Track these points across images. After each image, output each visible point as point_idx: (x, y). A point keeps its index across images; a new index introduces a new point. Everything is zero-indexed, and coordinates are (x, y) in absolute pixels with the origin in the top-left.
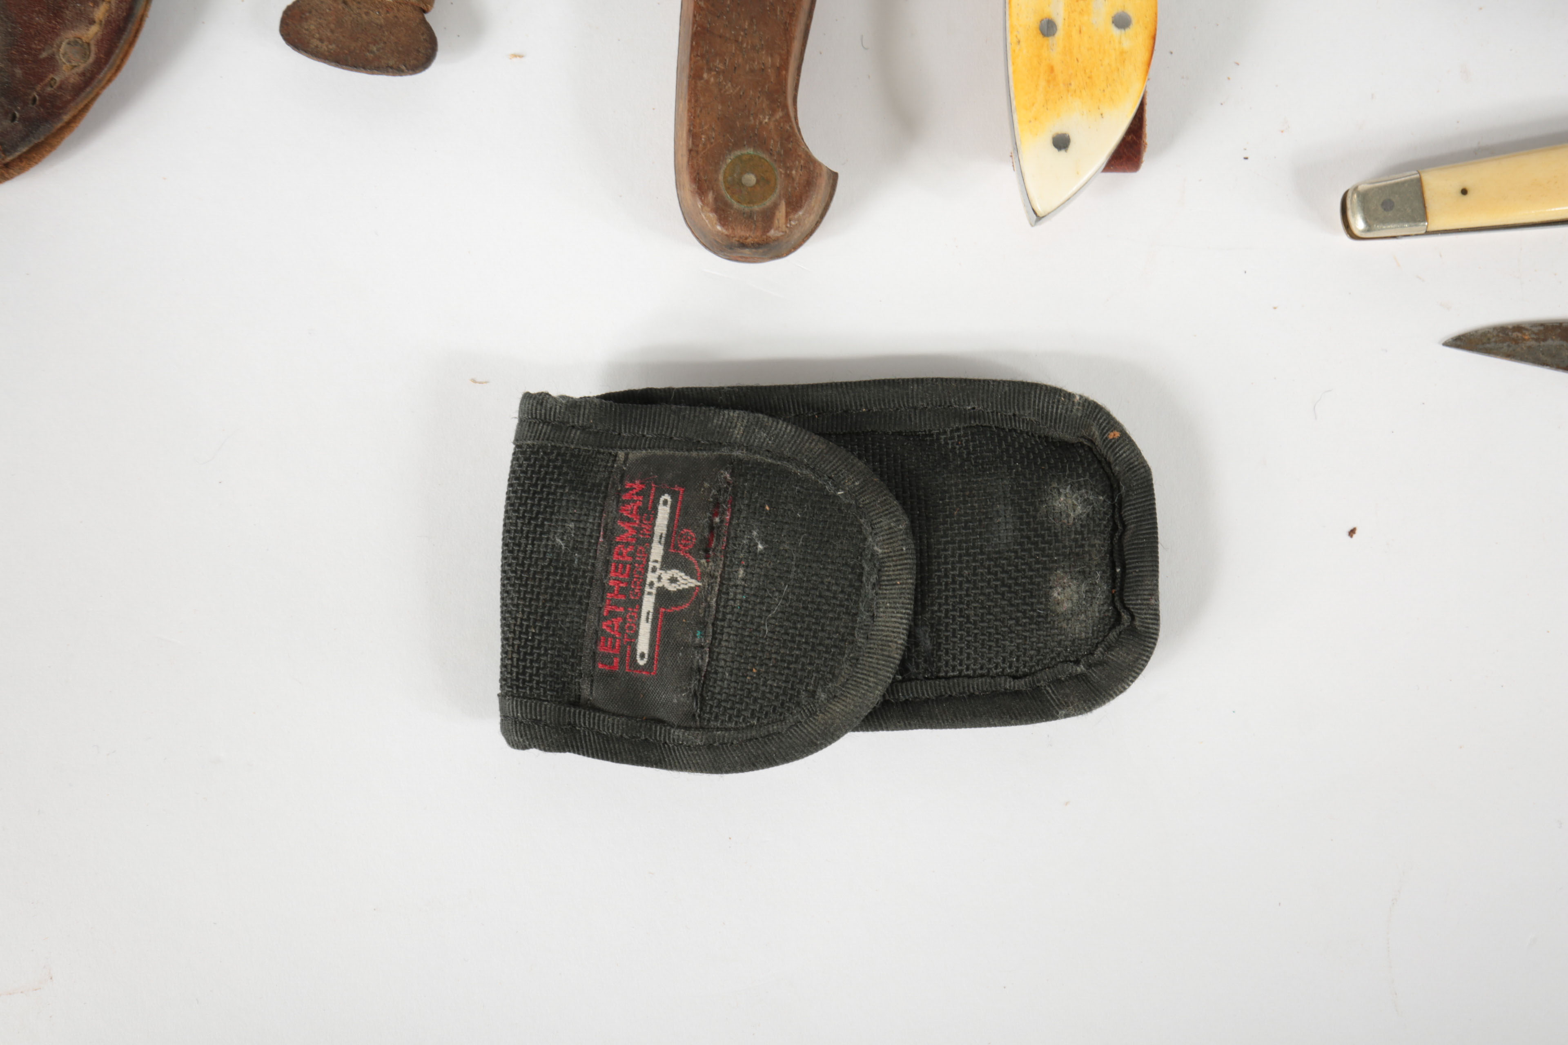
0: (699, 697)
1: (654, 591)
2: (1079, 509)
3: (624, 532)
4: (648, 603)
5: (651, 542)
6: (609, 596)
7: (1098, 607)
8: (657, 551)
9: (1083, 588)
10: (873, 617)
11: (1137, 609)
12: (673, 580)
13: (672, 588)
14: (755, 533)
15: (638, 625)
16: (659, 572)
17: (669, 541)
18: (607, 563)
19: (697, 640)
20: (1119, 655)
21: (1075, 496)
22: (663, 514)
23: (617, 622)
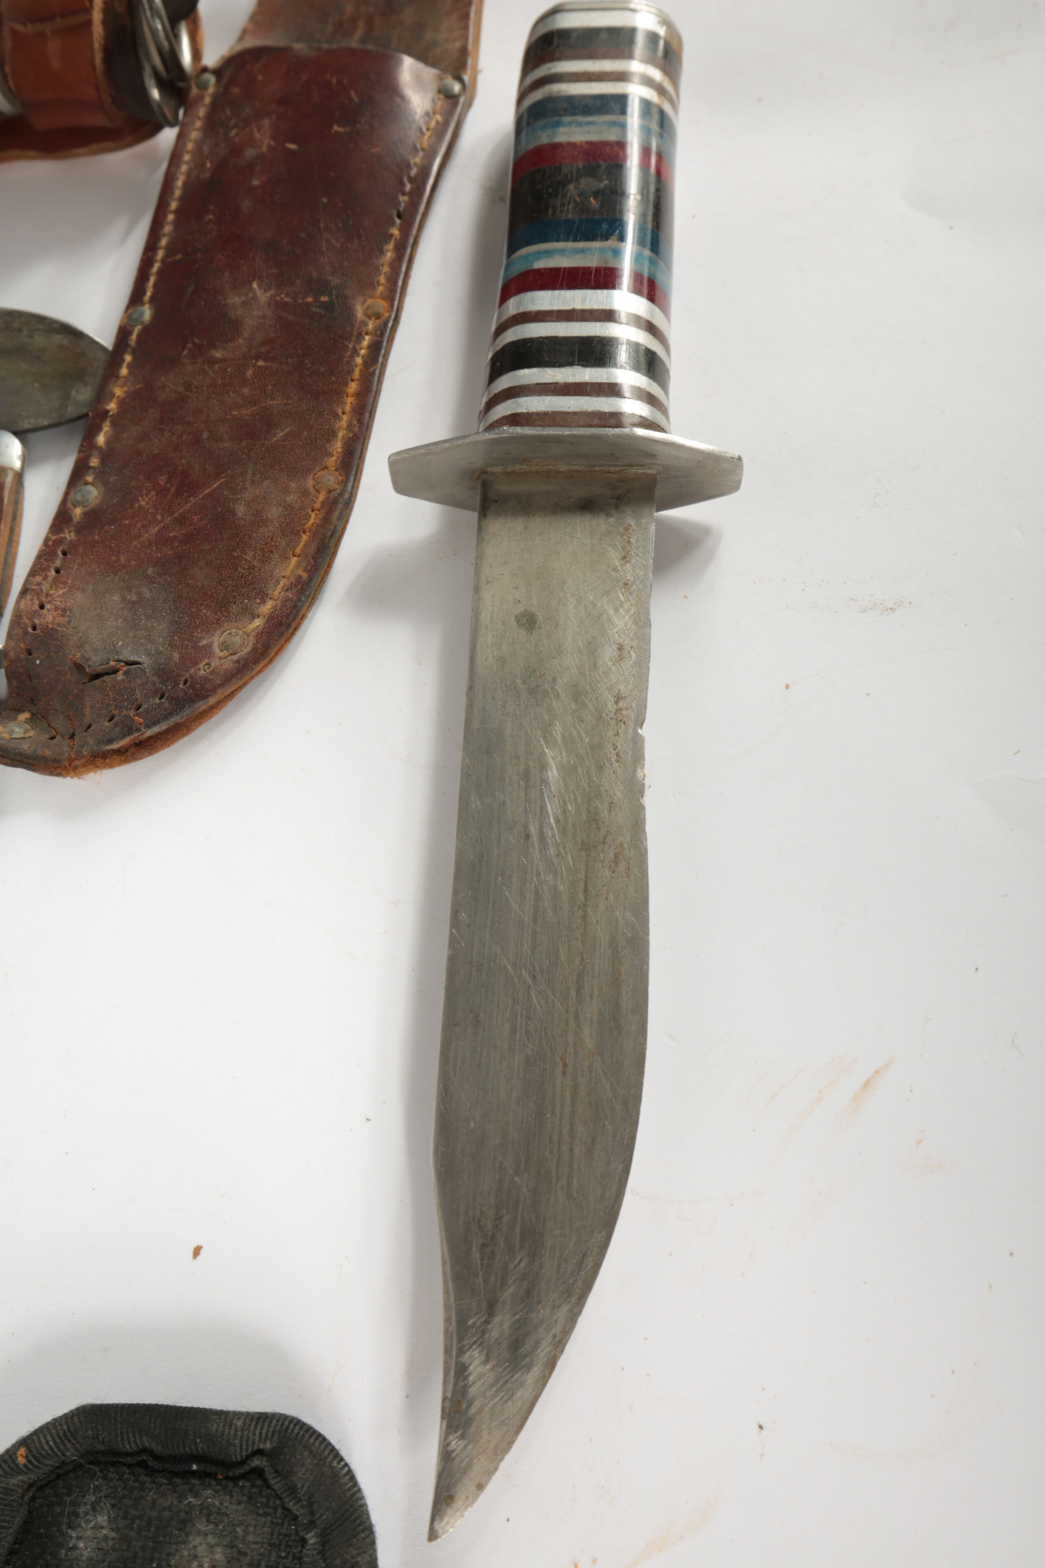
2: (102, 1519)
7: (233, 1504)
11: (247, 1445)
20: (302, 1476)
21: (83, 1525)
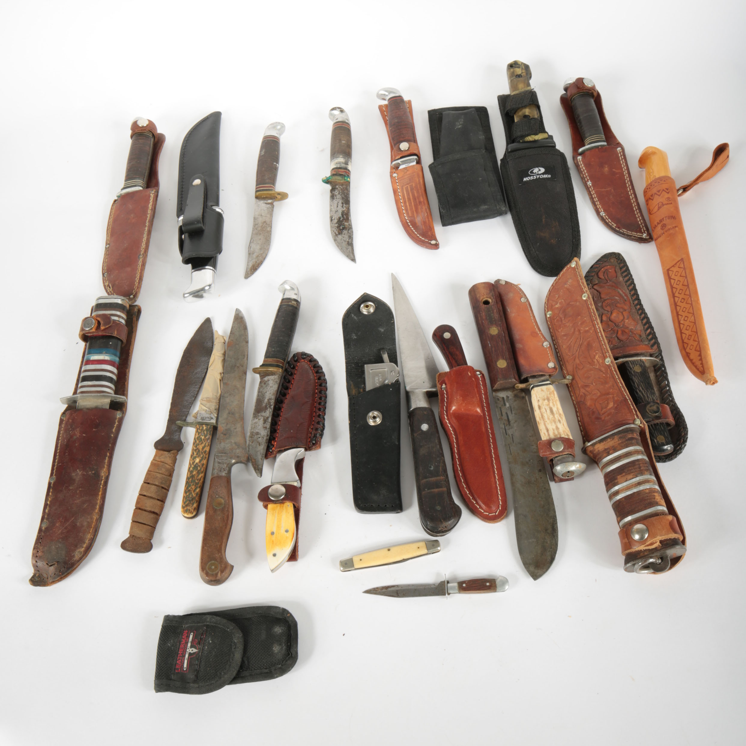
0: (197, 676)
1: (188, 653)
2: (280, 631)
3: (183, 641)
4: (187, 656)
5: (188, 642)
6: (179, 655)
7: (284, 651)
8: (189, 645)
9: (280, 647)
10: (234, 655)
11: (293, 652)
12: (192, 650)
13: (192, 652)
14: (210, 639)
15: (184, 661)
16: (189, 649)
17: (192, 642)
18: (179, 648)
19: (197, 663)
20: (288, 663)
21: (280, 628)
22: (191, 637)
23: (180, 661)
